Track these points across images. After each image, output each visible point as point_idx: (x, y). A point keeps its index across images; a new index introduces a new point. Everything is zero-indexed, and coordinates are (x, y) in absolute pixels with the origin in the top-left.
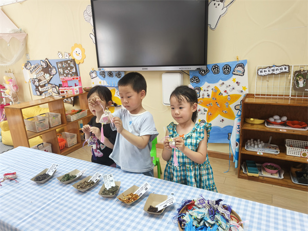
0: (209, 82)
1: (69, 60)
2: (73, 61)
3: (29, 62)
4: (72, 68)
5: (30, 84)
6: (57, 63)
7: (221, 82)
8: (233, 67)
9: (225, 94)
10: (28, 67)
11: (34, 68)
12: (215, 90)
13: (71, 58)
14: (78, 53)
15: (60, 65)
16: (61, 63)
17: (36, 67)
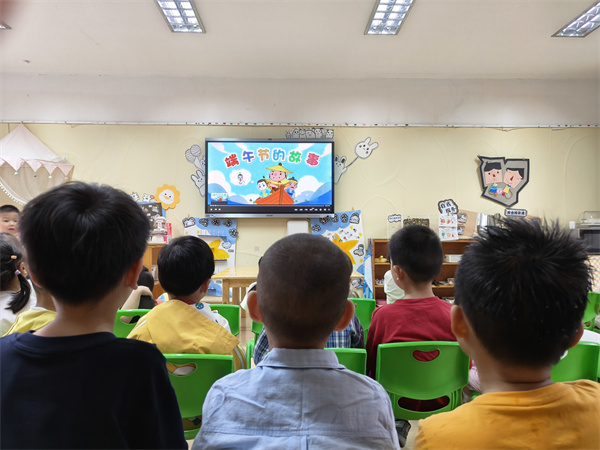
0: (330, 230)
1: (150, 204)
2: (159, 205)
4: (154, 214)
7: (340, 229)
8: (349, 216)
9: (344, 241)
12: (336, 237)
14: (168, 196)
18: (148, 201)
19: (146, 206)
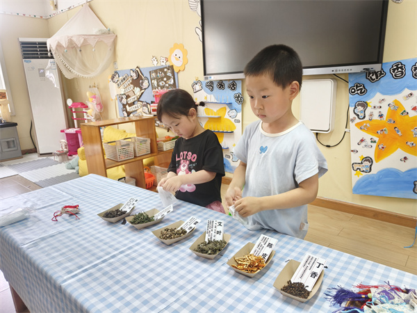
0: (383, 93)
1: (166, 68)
2: (171, 68)
3: (116, 72)
4: (169, 78)
5: (117, 102)
6: (150, 72)
7: (407, 92)
9: (412, 114)
10: (116, 79)
11: (122, 81)
12: (395, 107)
13: (168, 64)
14: (178, 56)
15: (154, 75)
16: (156, 71)
17: (124, 79)
18: (164, 64)
19: (162, 70)
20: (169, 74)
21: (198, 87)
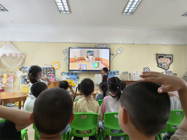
3: (23, 67)
4: (52, 71)
6: (43, 69)
8: (116, 73)
10: (22, 70)
13: (52, 67)
14: (56, 65)
16: (46, 69)
18: (50, 67)
19: (49, 68)
20: (52, 70)
21: (63, 74)
